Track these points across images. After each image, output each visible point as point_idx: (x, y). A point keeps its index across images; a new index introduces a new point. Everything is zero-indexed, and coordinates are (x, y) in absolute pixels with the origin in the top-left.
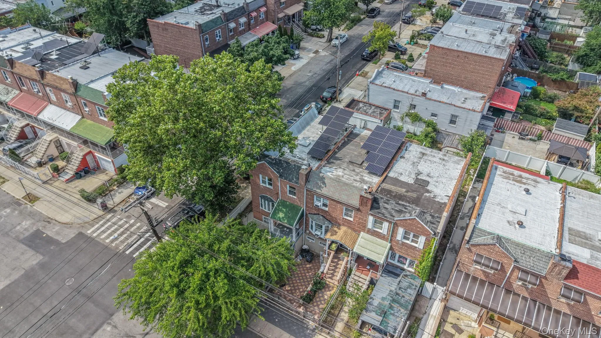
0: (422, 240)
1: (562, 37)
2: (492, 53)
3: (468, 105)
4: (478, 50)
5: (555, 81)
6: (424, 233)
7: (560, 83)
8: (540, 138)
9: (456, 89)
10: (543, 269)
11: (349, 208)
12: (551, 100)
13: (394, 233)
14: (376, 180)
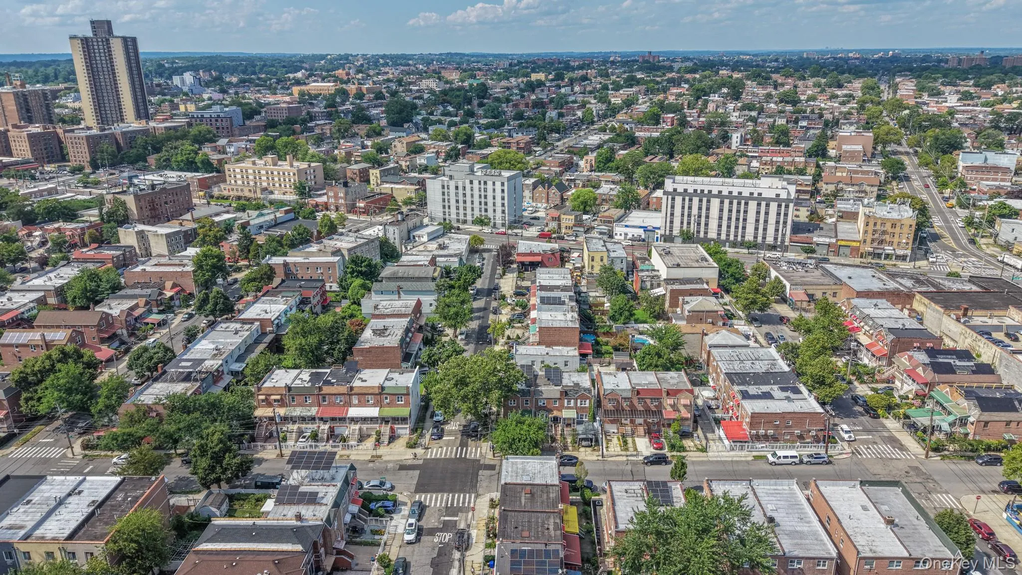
0: (588, 401)
1: (597, 305)
2: (570, 325)
3: (571, 354)
4: (563, 325)
5: (604, 333)
6: (588, 398)
7: (607, 334)
8: (610, 364)
9: (560, 348)
10: (629, 395)
11: (555, 400)
12: (607, 344)
13: (576, 403)
14: (559, 388)
